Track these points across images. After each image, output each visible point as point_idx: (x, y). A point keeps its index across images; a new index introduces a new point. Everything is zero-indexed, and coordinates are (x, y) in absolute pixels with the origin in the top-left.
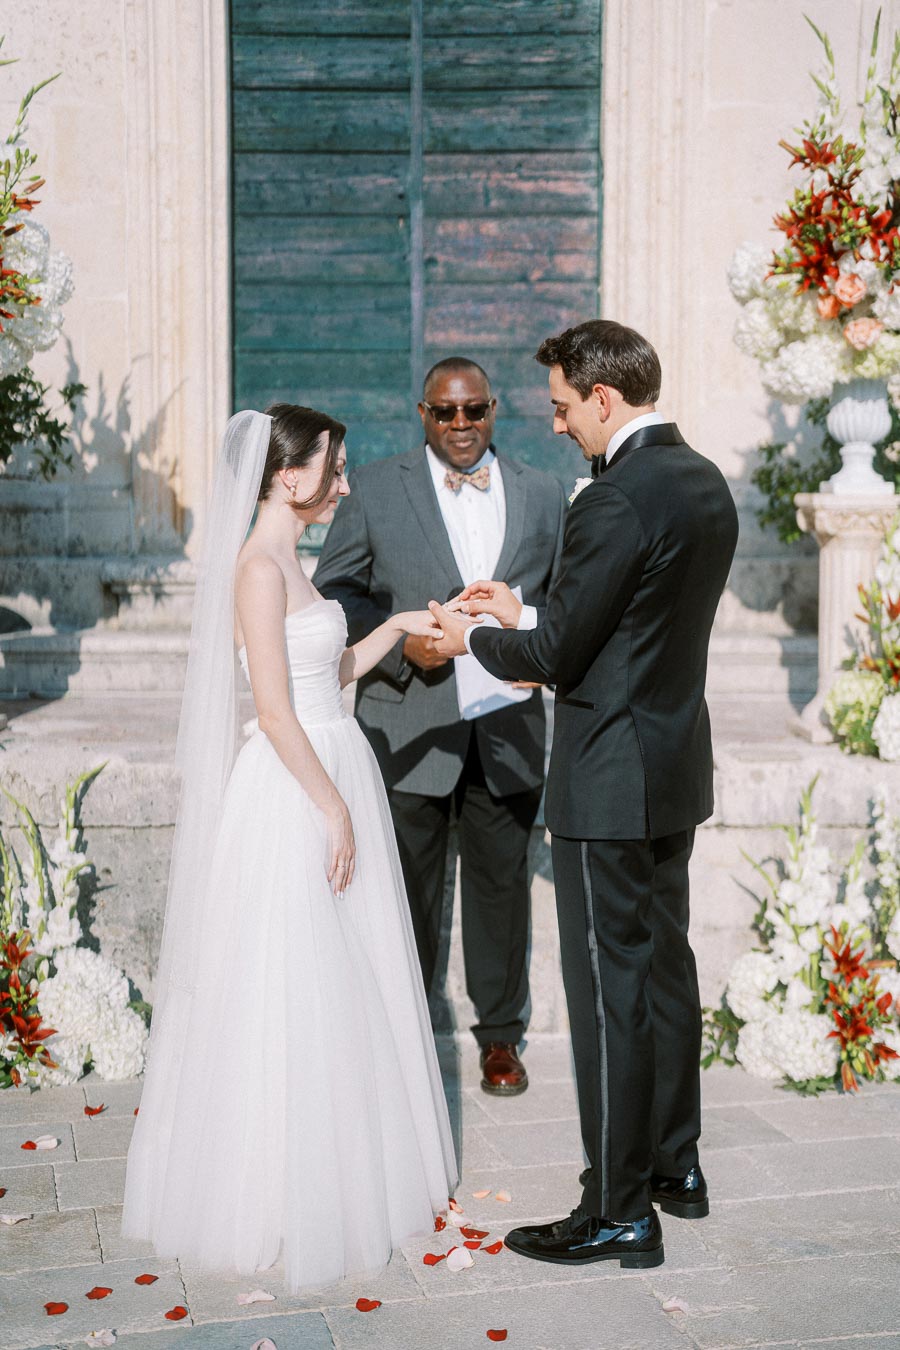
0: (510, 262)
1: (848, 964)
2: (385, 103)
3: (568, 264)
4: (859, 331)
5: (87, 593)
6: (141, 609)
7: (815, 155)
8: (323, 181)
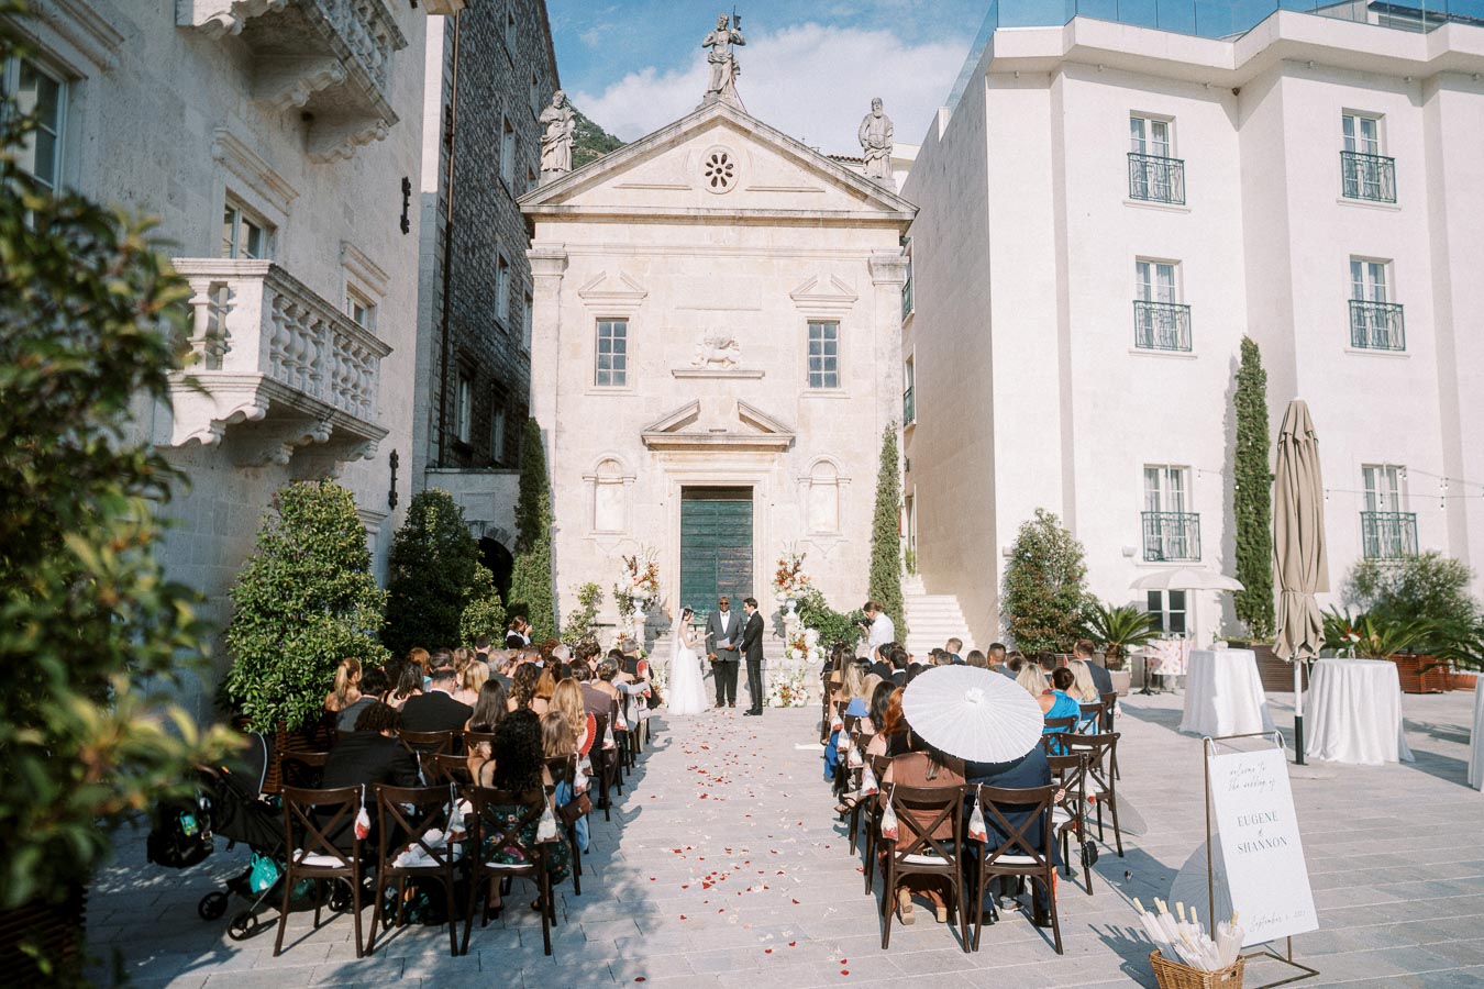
0: (735, 569)
1: (784, 688)
2: (711, 538)
3: (746, 569)
4: (789, 591)
5: (654, 634)
6: (663, 636)
7: (781, 563)
8: (699, 553)
